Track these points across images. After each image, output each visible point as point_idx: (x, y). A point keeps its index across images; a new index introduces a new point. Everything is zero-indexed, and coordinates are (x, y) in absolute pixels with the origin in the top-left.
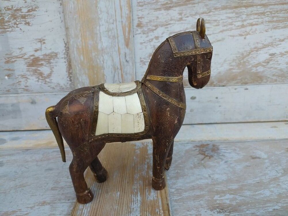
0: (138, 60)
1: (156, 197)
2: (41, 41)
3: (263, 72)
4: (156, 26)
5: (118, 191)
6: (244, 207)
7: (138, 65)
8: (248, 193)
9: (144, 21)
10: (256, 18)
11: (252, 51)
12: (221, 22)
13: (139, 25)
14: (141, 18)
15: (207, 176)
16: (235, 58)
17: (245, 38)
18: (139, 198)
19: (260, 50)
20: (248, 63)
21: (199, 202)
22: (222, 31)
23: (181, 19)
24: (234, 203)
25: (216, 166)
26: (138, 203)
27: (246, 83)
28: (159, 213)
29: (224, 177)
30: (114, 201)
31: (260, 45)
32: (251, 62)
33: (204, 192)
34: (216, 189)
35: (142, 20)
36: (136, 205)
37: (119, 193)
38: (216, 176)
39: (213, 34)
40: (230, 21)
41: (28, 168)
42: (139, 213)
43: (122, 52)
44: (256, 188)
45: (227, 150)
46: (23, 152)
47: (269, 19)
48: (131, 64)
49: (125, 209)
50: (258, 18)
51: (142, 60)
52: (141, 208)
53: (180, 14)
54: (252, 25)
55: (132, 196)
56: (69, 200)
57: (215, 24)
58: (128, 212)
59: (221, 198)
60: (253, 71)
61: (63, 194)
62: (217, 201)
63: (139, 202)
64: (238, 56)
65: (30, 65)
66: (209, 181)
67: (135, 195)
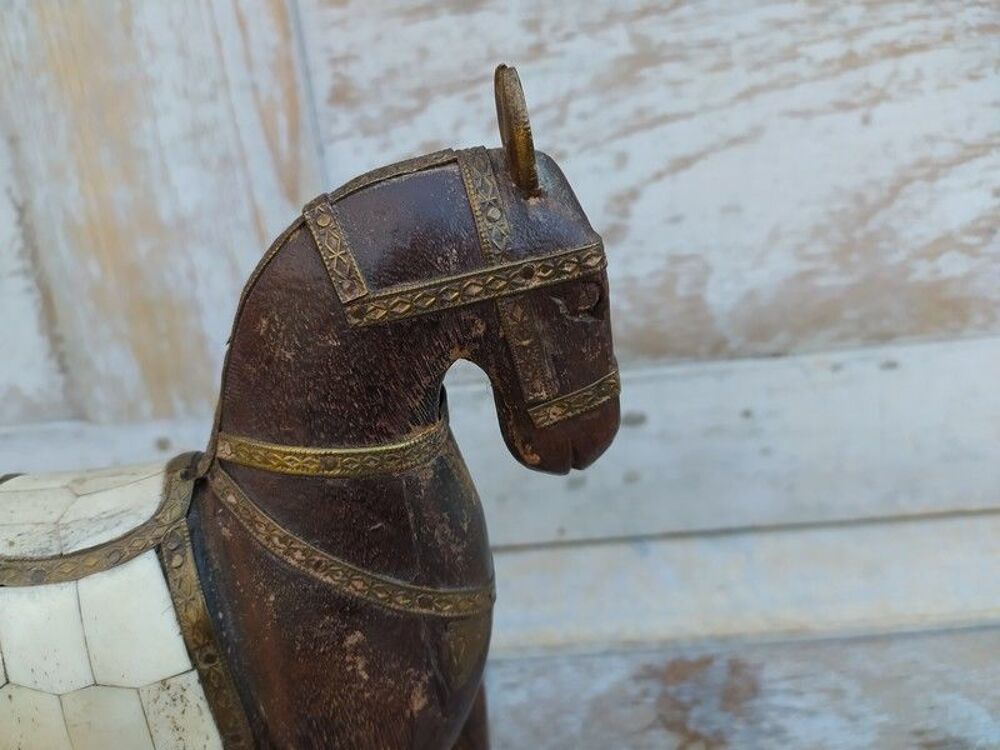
3: (970, 277)
4: (424, 95)
9: (362, 73)
10: (917, 17)
11: (907, 181)
12: (738, 49)
13: (341, 95)
14: (347, 59)
16: (825, 221)
17: (866, 120)
19: (944, 171)
20: (890, 240)
22: (748, 95)
23: (538, 51)
27: (885, 338)
31: (943, 151)
32: (906, 235)
35: (353, 71)
39: (706, 108)
40: (783, 39)
45: (799, 694)
47: (980, 15)
50: (927, 17)
53: (532, 26)
54: (895, 51)
57: (710, 58)
60: (914, 278)
64: (838, 206)
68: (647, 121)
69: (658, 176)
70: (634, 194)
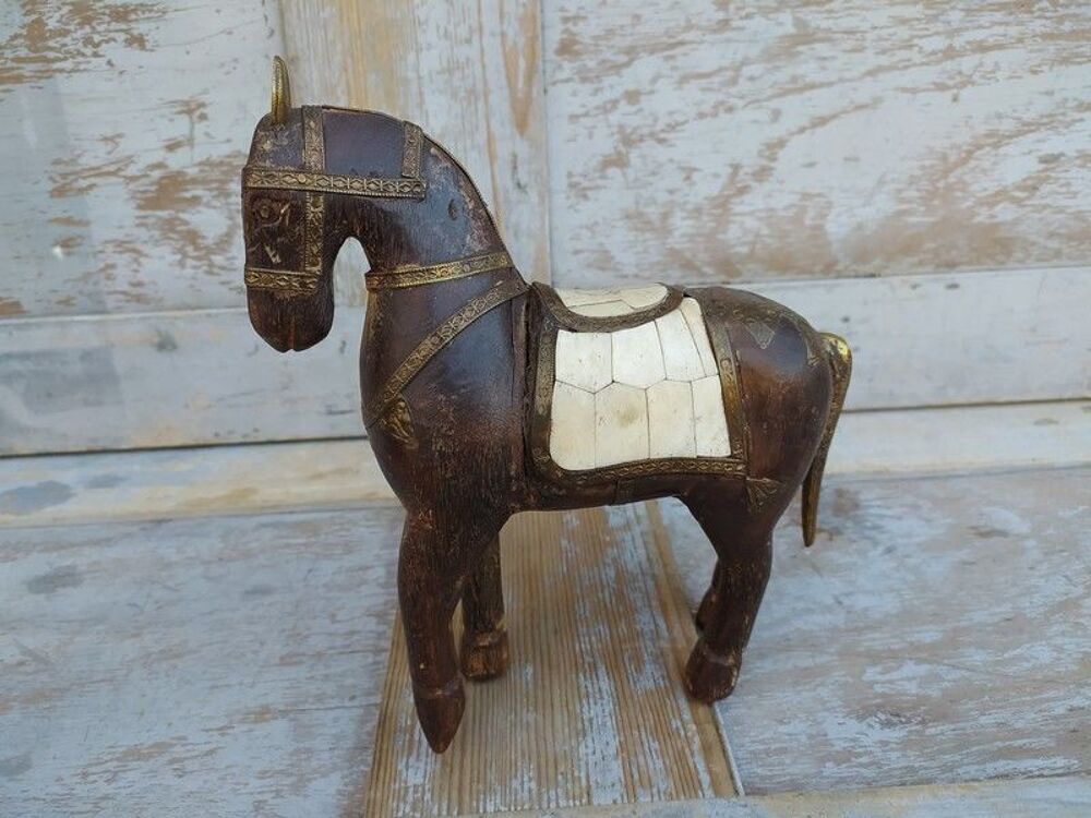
0: (559, 182)
1: (663, 679)
2: (193, 109)
3: (1016, 222)
4: (632, 53)
5: (526, 661)
6: (971, 705)
7: (560, 200)
8: (978, 657)
9: (586, 31)
10: (1001, 24)
11: (979, 147)
12: (870, 36)
13: (567, 48)
14: (576, 19)
15: (829, 601)
16: (918, 173)
17: (955, 99)
18: (605, 684)
19: (1007, 141)
20: (963, 190)
21: (815, 690)
22: (873, 73)
23: (724, 25)
24: (934, 692)
25: (855, 564)
26: (605, 702)
27: (951, 266)
28: (682, 733)
29: (890, 604)
30: (519, 698)
31: (1007, 126)
32: (975, 187)
33: (825, 659)
34: (865, 644)
35: (580, 28)
36: (599, 708)
37: (530, 670)
38: (862, 602)
39: (841, 80)
40: (904, 33)
41: (177, 590)
42: (614, 736)
43: (503, 151)
44: (1004, 640)
45: (889, 508)
46: (144, 529)
47: (1045, 26)
48: (533, 196)
49: (563, 723)
50: (1007, 24)
51: (575, 179)
52: (619, 718)
53: (722, 5)
54: (982, 48)
55: (577, 675)
56: (353, 698)
57: (848, 45)
58: (573, 733)
59: (887, 677)
60: (978, 219)
61: (326, 678)
62: (875, 686)
63: (606, 697)
64: (927, 163)
65: (150, 203)
66: (839, 619)
67: (588, 675)
68: (799, 87)
69: (802, 130)
70: (781, 143)
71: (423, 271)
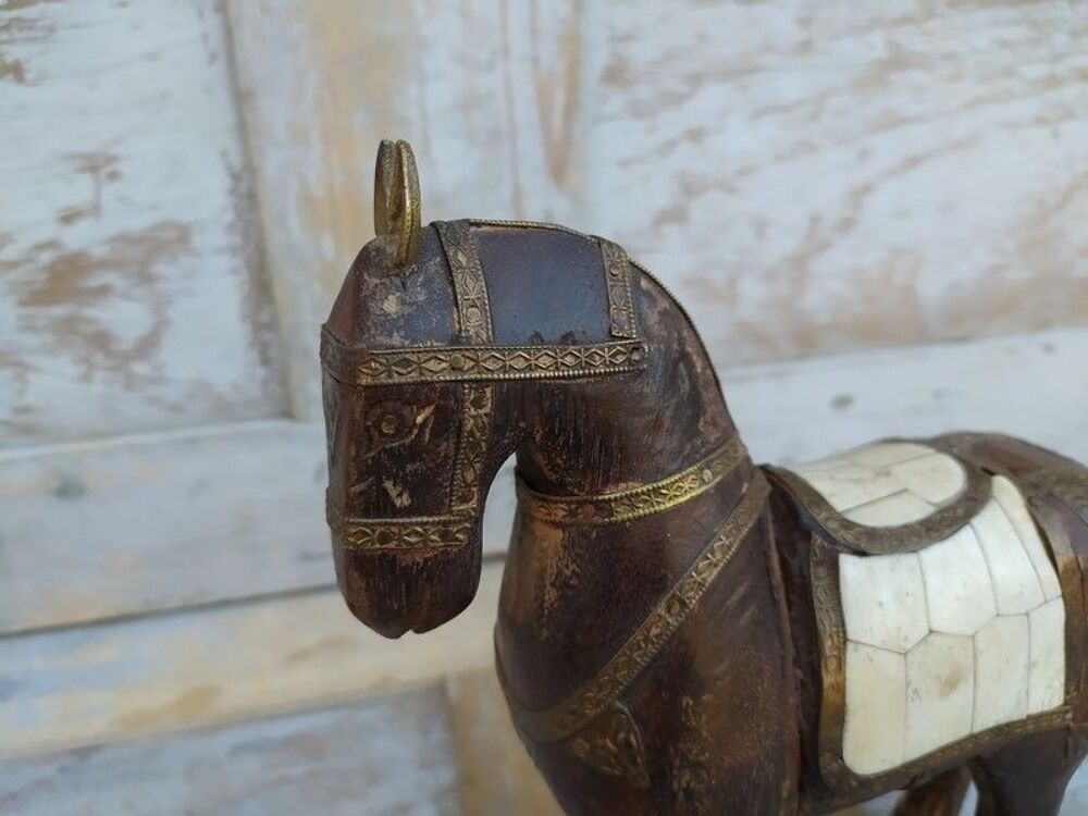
2: (98, 165)
4: (696, 80)
9: (641, 54)
11: (1077, 189)
12: (970, 63)
13: (616, 75)
14: (627, 38)
17: (1055, 135)
22: (972, 105)
23: (806, 46)
32: (1073, 236)
35: (632, 50)
39: (938, 114)
40: (1005, 58)
57: (948, 71)
65: (37, 297)
68: (893, 121)
69: (890, 174)
70: (867, 190)
71: (648, 493)
